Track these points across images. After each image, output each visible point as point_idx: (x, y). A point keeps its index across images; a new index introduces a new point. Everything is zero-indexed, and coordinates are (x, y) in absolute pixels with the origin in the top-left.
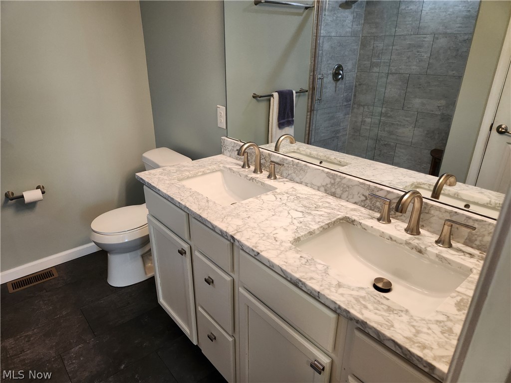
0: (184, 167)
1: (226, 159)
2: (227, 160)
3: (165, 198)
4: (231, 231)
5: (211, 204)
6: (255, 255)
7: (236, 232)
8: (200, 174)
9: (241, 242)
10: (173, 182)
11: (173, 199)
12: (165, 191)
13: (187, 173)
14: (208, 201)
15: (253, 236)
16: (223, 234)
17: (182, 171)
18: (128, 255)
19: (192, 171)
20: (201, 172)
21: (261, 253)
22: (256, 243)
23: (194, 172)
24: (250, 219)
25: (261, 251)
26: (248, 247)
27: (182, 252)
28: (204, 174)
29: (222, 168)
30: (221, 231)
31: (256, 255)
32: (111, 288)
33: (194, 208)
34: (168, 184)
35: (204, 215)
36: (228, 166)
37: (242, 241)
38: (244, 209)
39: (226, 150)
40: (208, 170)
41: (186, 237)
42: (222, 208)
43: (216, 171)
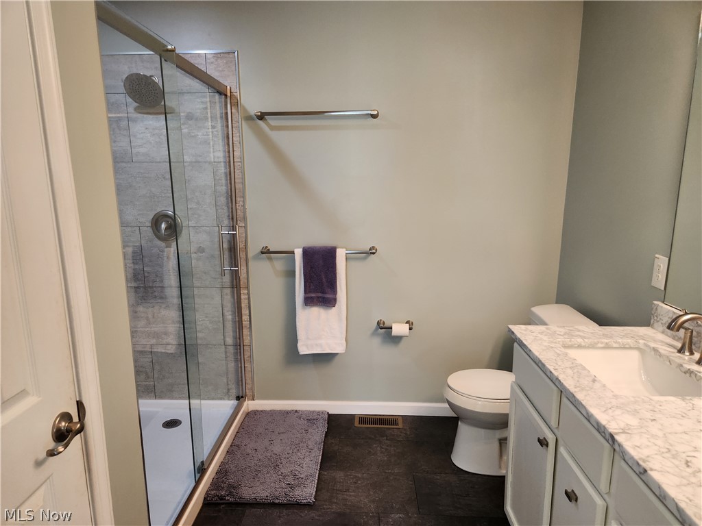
0: (579, 331)
1: (653, 335)
2: (657, 337)
3: (535, 362)
4: (612, 427)
5: (597, 385)
6: (640, 473)
7: (621, 431)
8: (600, 345)
9: (622, 447)
10: (553, 345)
11: (544, 365)
12: (537, 354)
13: (580, 340)
14: (594, 381)
15: (648, 446)
16: (600, 429)
17: (573, 336)
18: (482, 431)
19: (588, 338)
20: (602, 343)
21: (649, 472)
22: (648, 457)
23: (591, 340)
24: (654, 423)
25: (651, 470)
26: (632, 458)
27: (543, 443)
28: (607, 347)
29: (641, 346)
30: (598, 423)
31: (643, 473)
32: (453, 466)
33: (569, 384)
34: (546, 346)
35: (580, 396)
36: (652, 345)
37: (624, 446)
38: (651, 407)
39: (658, 322)
40: (616, 342)
41: (554, 423)
42: (613, 396)
43: (631, 348)
